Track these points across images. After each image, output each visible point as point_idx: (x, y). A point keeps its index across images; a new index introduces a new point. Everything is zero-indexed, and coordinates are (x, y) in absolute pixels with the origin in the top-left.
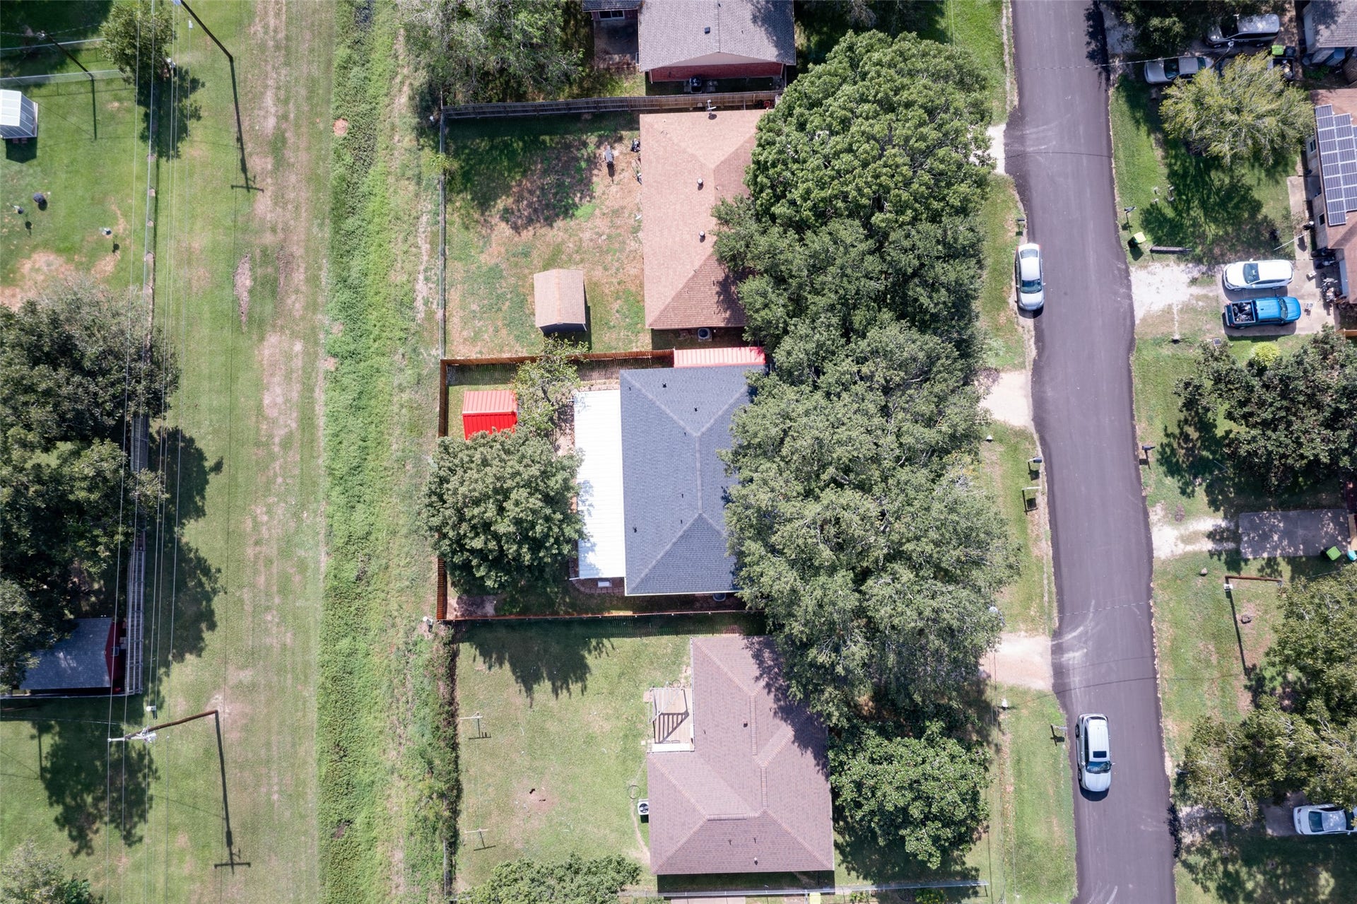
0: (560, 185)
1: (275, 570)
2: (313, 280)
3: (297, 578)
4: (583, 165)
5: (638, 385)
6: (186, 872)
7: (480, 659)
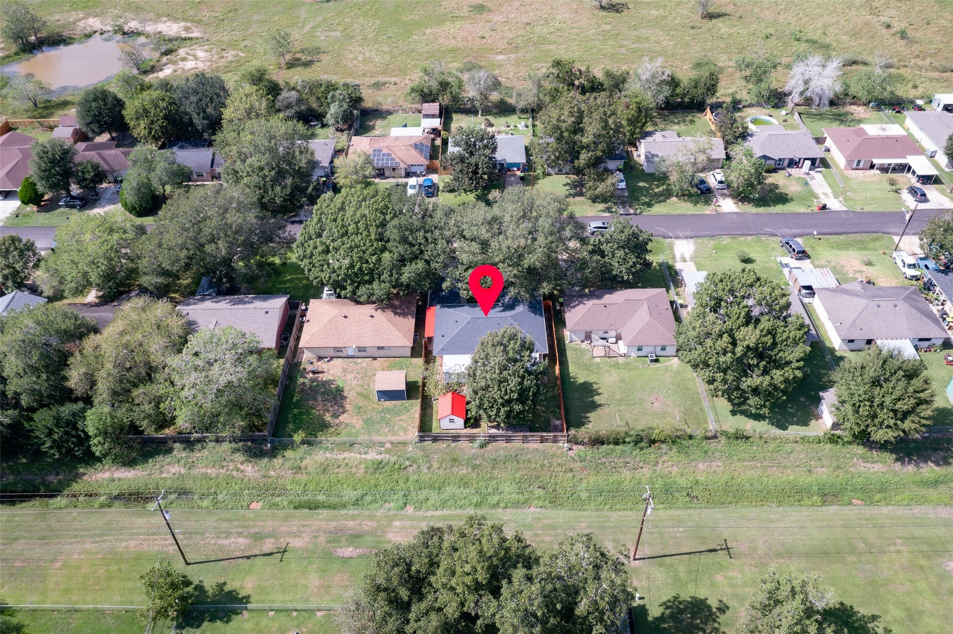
0: (324, 393)
1: (541, 532)
2: (353, 518)
3: (545, 521)
4: (315, 384)
5: (442, 346)
6: (740, 575)
7: (586, 426)
